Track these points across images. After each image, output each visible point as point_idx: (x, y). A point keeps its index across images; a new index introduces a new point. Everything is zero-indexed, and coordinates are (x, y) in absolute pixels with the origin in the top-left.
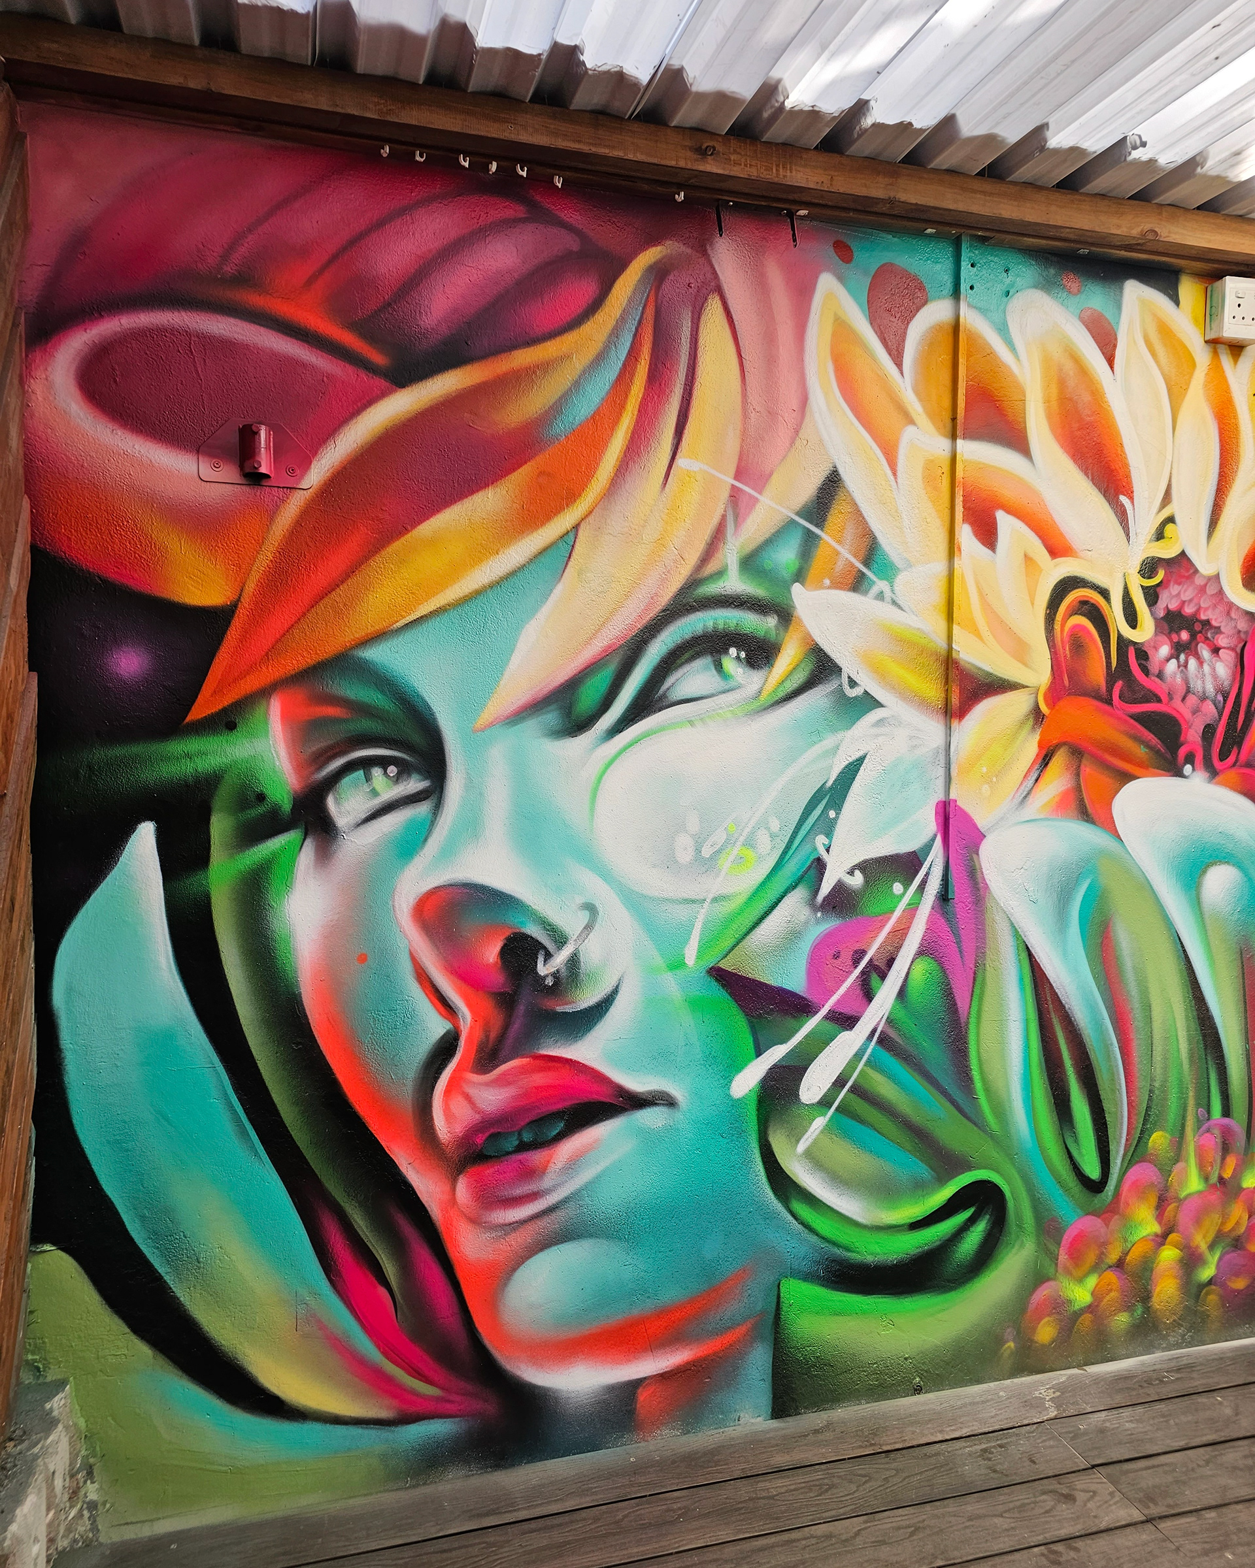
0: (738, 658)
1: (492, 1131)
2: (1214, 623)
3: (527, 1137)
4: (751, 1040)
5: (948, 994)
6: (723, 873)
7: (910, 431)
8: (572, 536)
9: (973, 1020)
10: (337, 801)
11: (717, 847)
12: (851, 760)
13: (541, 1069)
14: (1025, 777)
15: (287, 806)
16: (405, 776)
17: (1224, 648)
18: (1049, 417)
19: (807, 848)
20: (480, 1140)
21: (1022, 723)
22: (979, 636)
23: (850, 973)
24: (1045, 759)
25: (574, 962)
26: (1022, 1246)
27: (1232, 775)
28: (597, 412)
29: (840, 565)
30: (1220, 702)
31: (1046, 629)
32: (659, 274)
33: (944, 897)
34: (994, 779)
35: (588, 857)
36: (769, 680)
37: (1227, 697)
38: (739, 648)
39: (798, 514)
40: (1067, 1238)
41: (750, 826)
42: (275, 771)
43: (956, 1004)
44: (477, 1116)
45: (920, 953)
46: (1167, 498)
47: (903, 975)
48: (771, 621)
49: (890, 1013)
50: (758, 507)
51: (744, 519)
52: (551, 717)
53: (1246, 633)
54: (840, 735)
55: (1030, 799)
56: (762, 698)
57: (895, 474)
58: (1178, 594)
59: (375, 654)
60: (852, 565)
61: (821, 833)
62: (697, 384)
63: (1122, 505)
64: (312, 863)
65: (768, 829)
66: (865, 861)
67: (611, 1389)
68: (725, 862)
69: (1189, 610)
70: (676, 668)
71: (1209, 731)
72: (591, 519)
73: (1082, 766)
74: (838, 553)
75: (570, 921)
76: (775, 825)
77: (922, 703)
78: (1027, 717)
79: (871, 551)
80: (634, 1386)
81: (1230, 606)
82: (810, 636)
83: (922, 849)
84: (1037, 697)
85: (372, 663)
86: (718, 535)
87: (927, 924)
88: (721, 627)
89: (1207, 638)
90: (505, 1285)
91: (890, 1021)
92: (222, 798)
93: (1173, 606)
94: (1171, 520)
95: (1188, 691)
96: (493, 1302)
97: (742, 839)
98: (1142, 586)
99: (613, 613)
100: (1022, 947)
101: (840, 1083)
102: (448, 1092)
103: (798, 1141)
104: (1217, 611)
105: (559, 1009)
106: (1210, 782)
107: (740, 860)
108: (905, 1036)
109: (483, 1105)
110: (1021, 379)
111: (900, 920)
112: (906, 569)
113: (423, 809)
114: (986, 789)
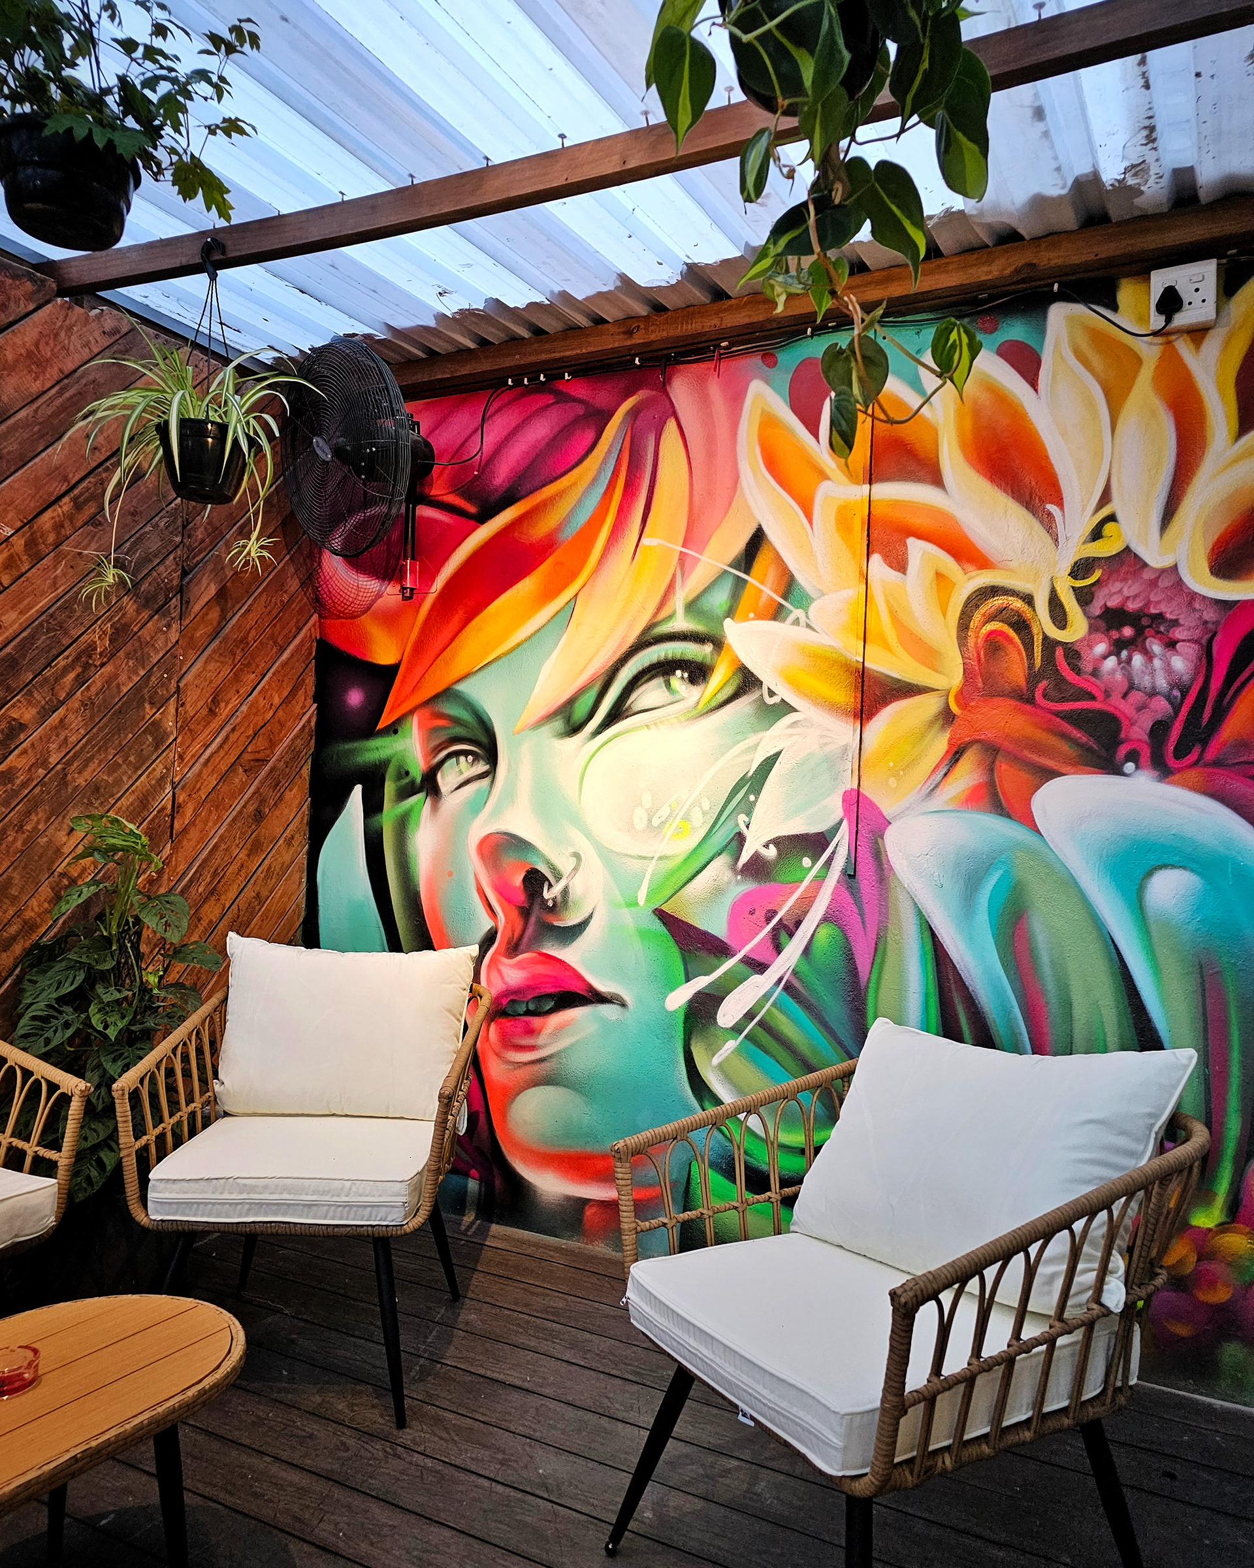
0: (682, 678)
1: (512, 997)
2: (1168, 616)
3: (532, 1007)
4: (682, 968)
5: (850, 958)
6: (667, 838)
7: (824, 488)
8: (573, 601)
9: (872, 985)
10: (442, 776)
11: (663, 819)
12: (769, 755)
13: (543, 963)
14: (933, 771)
15: (419, 780)
16: (477, 762)
17: (1183, 641)
18: (963, 447)
19: (730, 824)
20: (505, 1002)
21: (931, 723)
22: (888, 648)
23: (762, 928)
24: (955, 755)
25: (565, 892)
27: (1193, 775)
28: (591, 518)
29: (763, 599)
30: (1176, 697)
31: (959, 637)
32: (634, 413)
33: (850, 876)
34: (901, 773)
35: (577, 821)
36: (706, 693)
37: (1187, 692)
38: (683, 670)
39: (730, 566)
41: (689, 803)
42: (414, 758)
43: (857, 968)
44: (505, 987)
45: (825, 919)
46: (1106, 497)
47: (809, 936)
48: (708, 648)
49: (796, 966)
50: (700, 563)
51: (688, 576)
52: (559, 724)
53: (1216, 623)
54: (761, 734)
55: (938, 791)
56: (700, 707)
57: (810, 522)
58: (1120, 591)
59: (461, 687)
60: (772, 599)
61: (743, 812)
62: (657, 485)
63: (1050, 514)
64: (429, 813)
65: (701, 807)
66: (779, 838)
67: (569, 1198)
68: (669, 831)
69: (1132, 606)
70: (638, 687)
71: (1159, 729)
72: (585, 589)
73: (997, 762)
74: (760, 591)
75: (565, 864)
76: (706, 805)
77: (834, 708)
78: (936, 718)
79: (788, 585)
80: (584, 1202)
81: (1193, 596)
82: (737, 658)
83: (828, 831)
84: (947, 699)
85: (462, 692)
86: (670, 588)
87: (832, 895)
88: (670, 656)
89: (1159, 632)
90: (512, 1102)
91: (795, 973)
92: (390, 773)
93: (1113, 603)
94: (1112, 518)
95: (1131, 687)
96: (504, 1114)
97: (681, 814)
98: (1073, 587)
99: (598, 650)
100: (925, 926)
101: (750, 1015)
102: (489, 966)
103: (713, 1055)
104: (1174, 603)
105: (556, 924)
106: (1160, 781)
107: (679, 830)
108: (806, 987)
109: (507, 979)
110: (933, 421)
111: (807, 889)
112: (819, 598)
113: (486, 782)
114: (892, 782)
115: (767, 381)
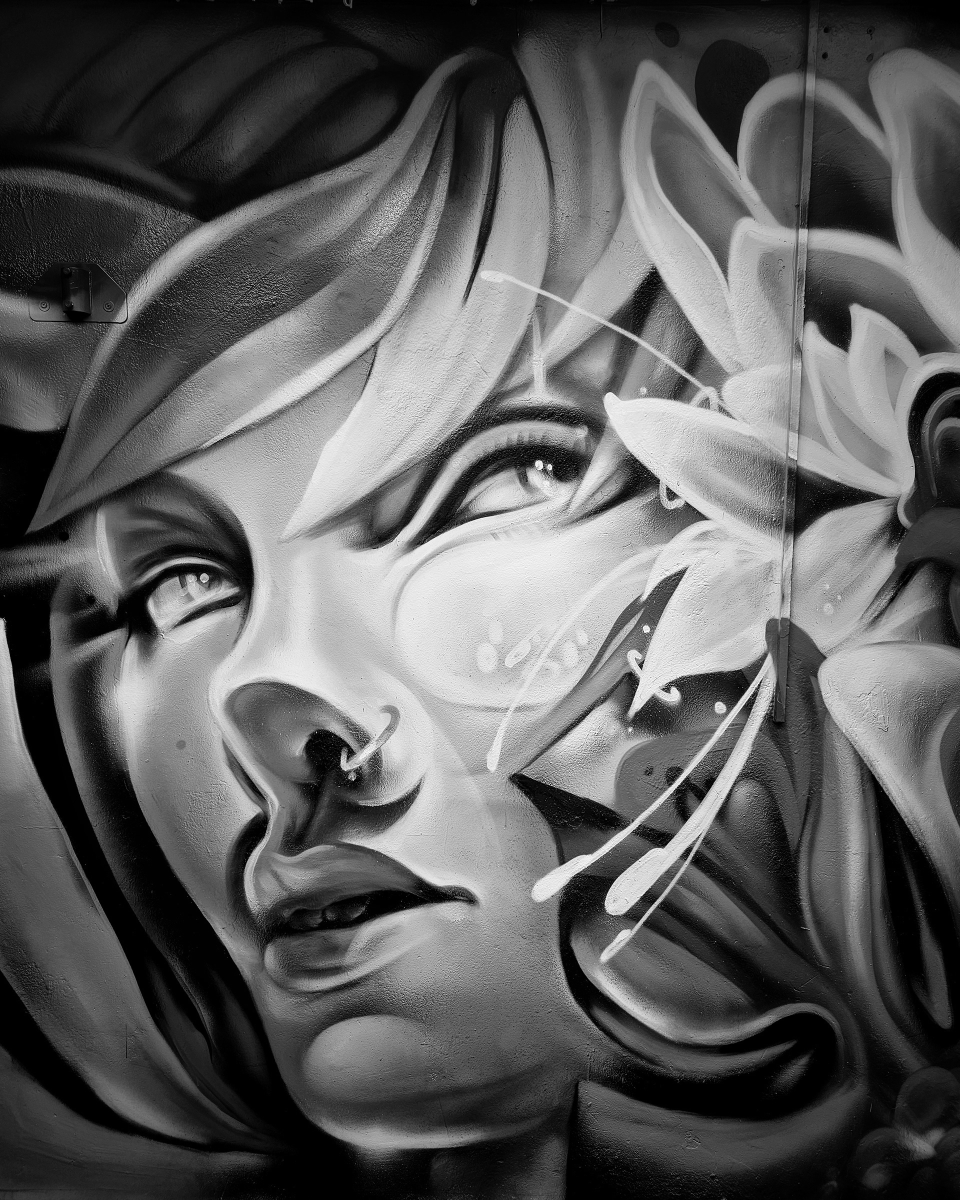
0: (544, 471)
3: (330, 916)
4: (554, 847)
5: (776, 820)
6: (526, 684)
7: (744, 226)
8: (371, 354)
9: (804, 849)
10: (157, 604)
11: (521, 658)
12: (668, 574)
13: (343, 857)
14: (877, 595)
15: (113, 608)
16: (216, 583)
18: (921, 193)
19: (617, 663)
21: (875, 538)
22: (825, 444)
23: (663, 790)
24: (904, 576)
25: (376, 760)
26: (852, 1086)
28: (396, 230)
29: (659, 371)
31: (911, 433)
32: (460, 83)
33: (773, 720)
34: (839, 597)
35: (390, 663)
36: (578, 493)
38: (546, 460)
39: (613, 320)
40: (907, 1086)
41: (557, 638)
42: (102, 578)
43: (784, 831)
44: (285, 893)
45: (745, 775)
47: (724, 796)
48: (581, 433)
49: (708, 834)
50: (568, 314)
51: (552, 329)
52: (353, 530)
54: (656, 549)
56: (570, 511)
57: (725, 271)
59: (187, 472)
60: (673, 371)
61: (634, 648)
62: (501, 195)
64: (136, 658)
65: (575, 642)
66: (683, 678)
67: (405, 1152)
68: (530, 673)
70: (479, 482)
72: (390, 337)
73: (952, 584)
74: (656, 359)
75: (373, 723)
76: (583, 639)
77: (754, 516)
78: (883, 530)
79: (695, 355)
80: (428, 1154)
82: (624, 447)
83: (748, 669)
84: (895, 509)
85: (185, 479)
86: (524, 346)
87: (753, 745)
88: (526, 439)
90: (309, 1045)
91: (707, 842)
92: (59, 597)
96: (298, 1059)
97: (547, 651)
99: (413, 428)
101: (648, 898)
102: (258, 869)
105: (362, 803)
107: (545, 672)
108: (722, 858)
109: (288, 882)
110: (885, 154)
111: (721, 740)
112: (736, 373)
113: (234, 613)
114: (828, 608)
115: (665, 64)
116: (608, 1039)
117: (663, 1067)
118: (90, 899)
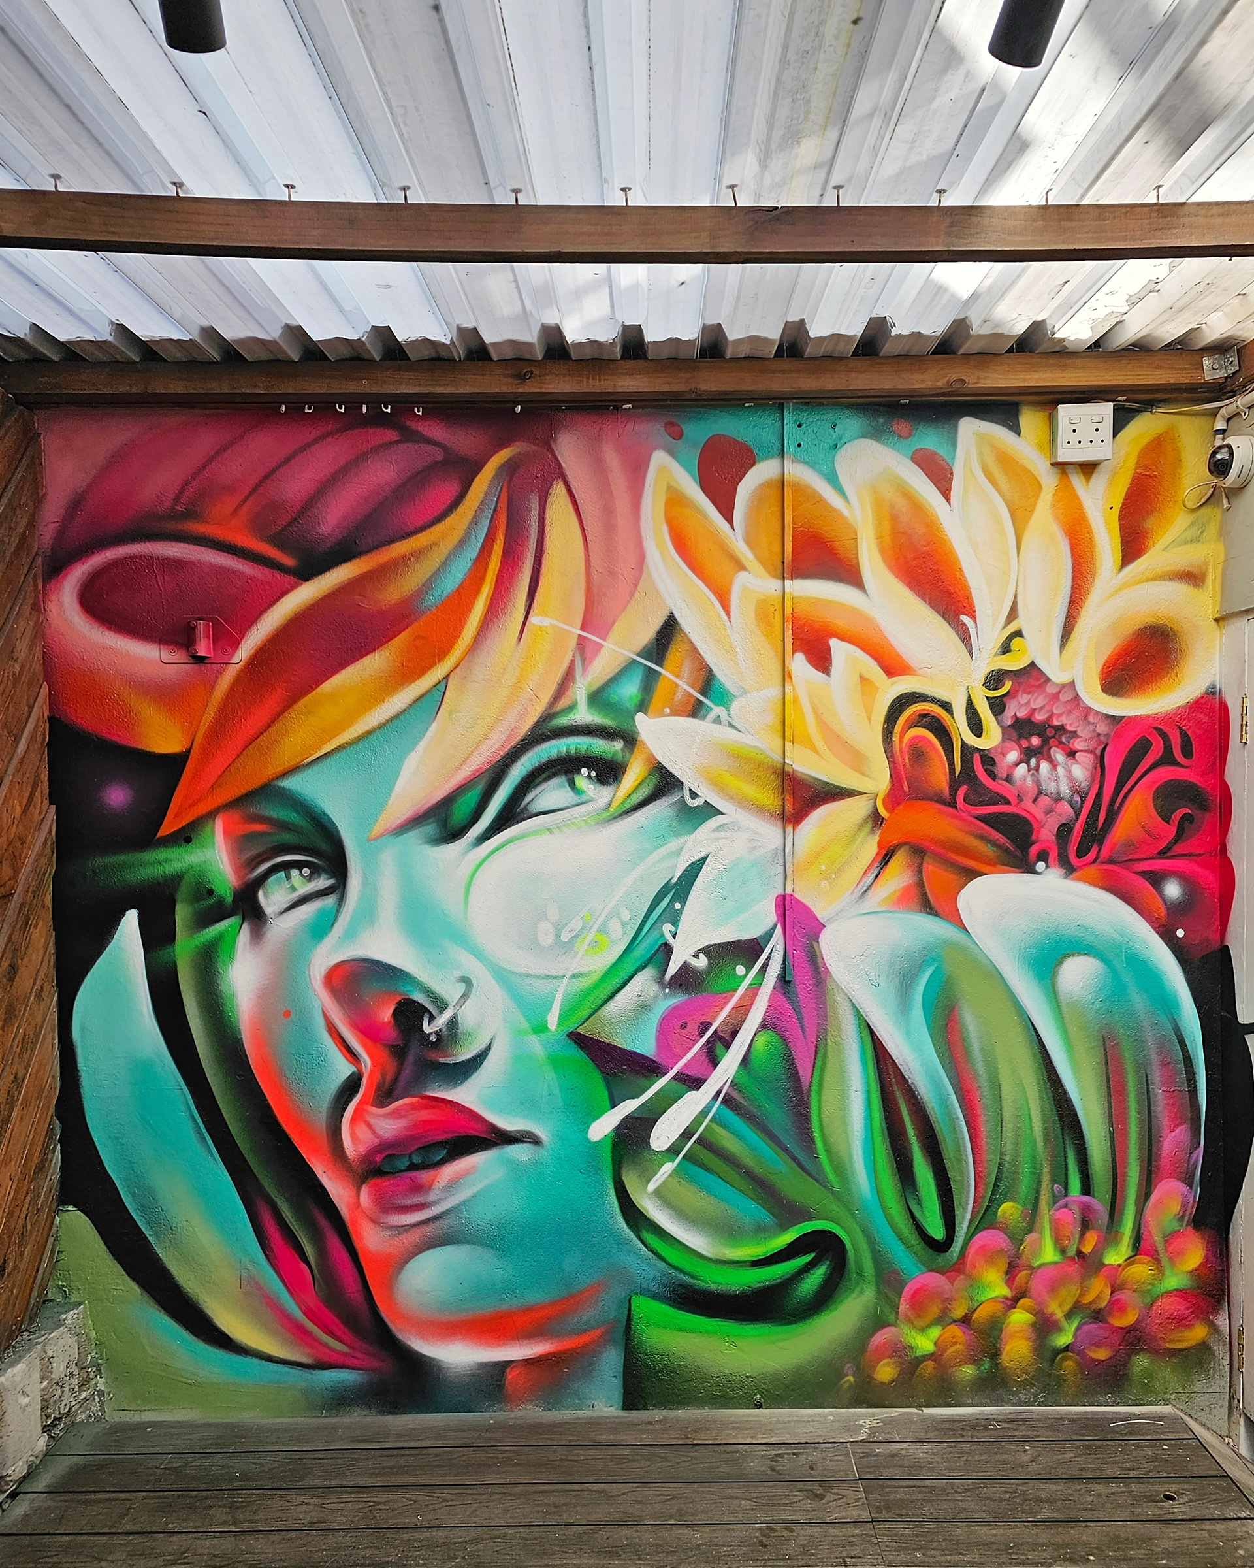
0: (589, 776)
1: (388, 1153)
2: (1069, 728)
3: (416, 1159)
4: (606, 1093)
5: (791, 1064)
6: (580, 955)
7: (742, 578)
8: (443, 685)
9: (814, 1088)
10: (265, 894)
11: (574, 933)
12: (693, 860)
13: (426, 1107)
14: (865, 873)
15: (229, 899)
16: (316, 875)
17: (1081, 751)
18: (882, 551)
19: (655, 934)
20: (379, 1158)
21: (861, 826)
22: (816, 752)
23: (696, 1041)
24: (885, 857)
25: (453, 1023)
26: (862, 1292)
27: (1092, 871)
28: (461, 585)
29: (680, 694)
30: (1077, 802)
31: (884, 741)
32: (510, 469)
33: (784, 980)
34: (834, 876)
35: (462, 939)
36: (618, 794)
37: (1086, 797)
38: (590, 768)
39: (638, 655)
40: (907, 1291)
41: (603, 916)
42: (220, 873)
43: (798, 1073)
44: (377, 1140)
45: (762, 1027)
46: (1013, 614)
47: (747, 1046)
48: (618, 745)
49: (734, 1078)
50: (603, 651)
51: (591, 662)
52: (430, 829)
53: (1107, 735)
54: (683, 839)
55: (870, 893)
56: (611, 809)
57: (728, 614)
58: (1028, 703)
59: (290, 783)
60: (691, 695)
61: (668, 922)
62: (545, 556)
63: (965, 624)
64: (248, 941)
65: (619, 918)
66: (709, 946)
67: (484, 1365)
68: (582, 946)
69: (1039, 717)
70: (535, 787)
71: (1064, 831)
72: (458, 670)
73: (925, 865)
74: (677, 685)
75: (450, 991)
76: (626, 915)
77: (760, 810)
78: (866, 821)
79: (707, 681)
80: (504, 1365)
81: (1088, 710)
82: (654, 756)
83: (762, 937)
84: (875, 803)
85: (290, 790)
86: (568, 677)
87: (769, 1001)
88: (573, 752)
89: (1061, 742)
90: (399, 1273)
91: (733, 1084)
92: (182, 893)
93: (1022, 714)
94: (1018, 634)
95: (1040, 792)
96: (389, 1286)
97: (596, 926)
98: (987, 697)
99: (479, 744)
100: (864, 1026)
101: (687, 1134)
102: (353, 1120)
103: (648, 1182)
104: (1073, 716)
105: (442, 1060)
106: (1066, 878)
107: (595, 944)
108: (747, 1098)
109: (381, 1132)
110: (851, 520)
111: (742, 997)
112: (741, 696)
113: (330, 901)
114: (825, 885)
115: (672, 453)
116: (655, 1258)
117: (703, 1281)
118: (209, 1149)
